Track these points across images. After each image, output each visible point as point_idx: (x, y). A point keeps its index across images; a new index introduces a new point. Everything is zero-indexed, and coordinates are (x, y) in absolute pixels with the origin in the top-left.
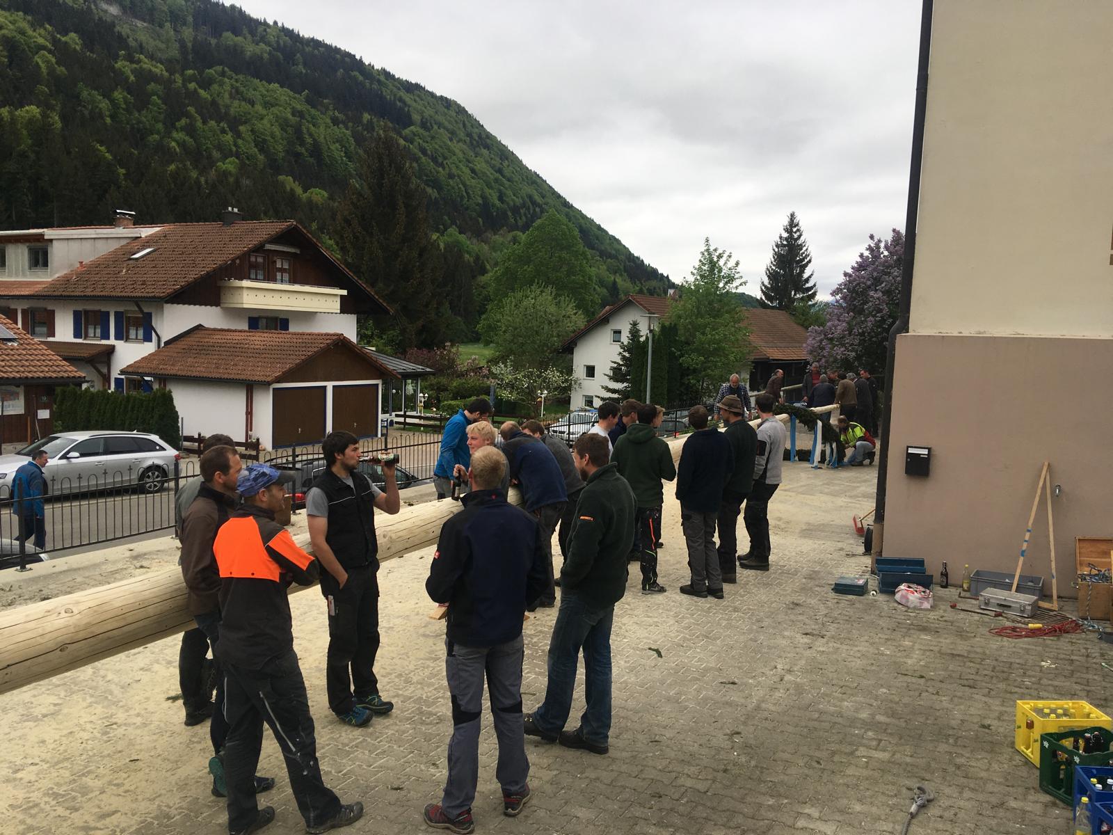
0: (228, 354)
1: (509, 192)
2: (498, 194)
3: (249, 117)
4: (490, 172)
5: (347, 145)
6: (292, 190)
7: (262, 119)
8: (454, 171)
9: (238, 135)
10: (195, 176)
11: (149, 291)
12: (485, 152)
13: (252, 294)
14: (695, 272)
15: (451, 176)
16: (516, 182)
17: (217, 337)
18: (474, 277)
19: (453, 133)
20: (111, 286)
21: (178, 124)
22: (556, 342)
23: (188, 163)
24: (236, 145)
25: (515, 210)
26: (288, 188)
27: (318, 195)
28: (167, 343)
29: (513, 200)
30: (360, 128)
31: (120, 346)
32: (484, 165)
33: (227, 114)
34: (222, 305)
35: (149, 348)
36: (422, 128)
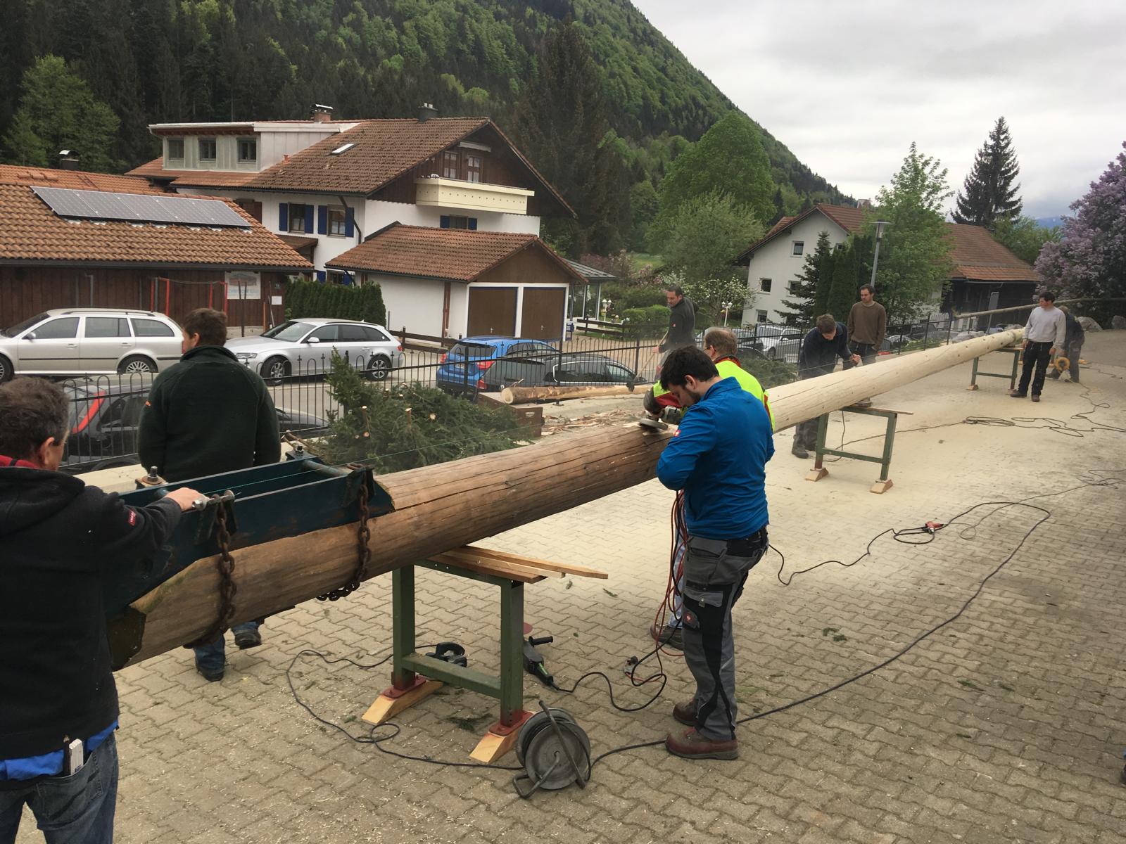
0: (426, 251)
1: (672, 93)
2: (660, 95)
3: (413, 12)
4: (652, 70)
5: (509, 42)
6: (454, 89)
7: (426, 14)
8: (616, 70)
9: (402, 31)
10: (363, 73)
11: (352, 187)
12: (649, 48)
13: (447, 192)
14: (896, 180)
15: (612, 75)
16: (680, 82)
17: (414, 234)
18: (632, 183)
19: (616, 28)
20: (316, 180)
21: (345, 20)
22: (733, 253)
23: (356, 60)
24: (400, 41)
25: (677, 112)
26: (450, 87)
27: (480, 94)
28: (368, 239)
29: (675, 101)
30: (522, 23)
31: (322, 239)
32: (647, 63)
33: (392, 8)
34: (418, 203)
35: (349, 244)
36: (585, 23)
